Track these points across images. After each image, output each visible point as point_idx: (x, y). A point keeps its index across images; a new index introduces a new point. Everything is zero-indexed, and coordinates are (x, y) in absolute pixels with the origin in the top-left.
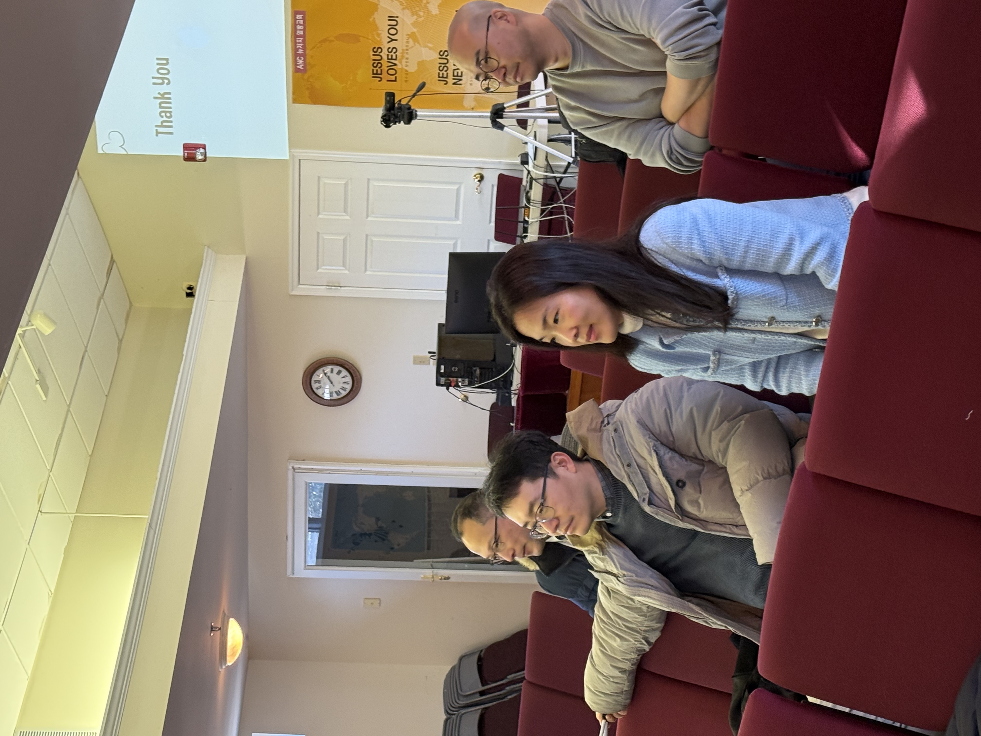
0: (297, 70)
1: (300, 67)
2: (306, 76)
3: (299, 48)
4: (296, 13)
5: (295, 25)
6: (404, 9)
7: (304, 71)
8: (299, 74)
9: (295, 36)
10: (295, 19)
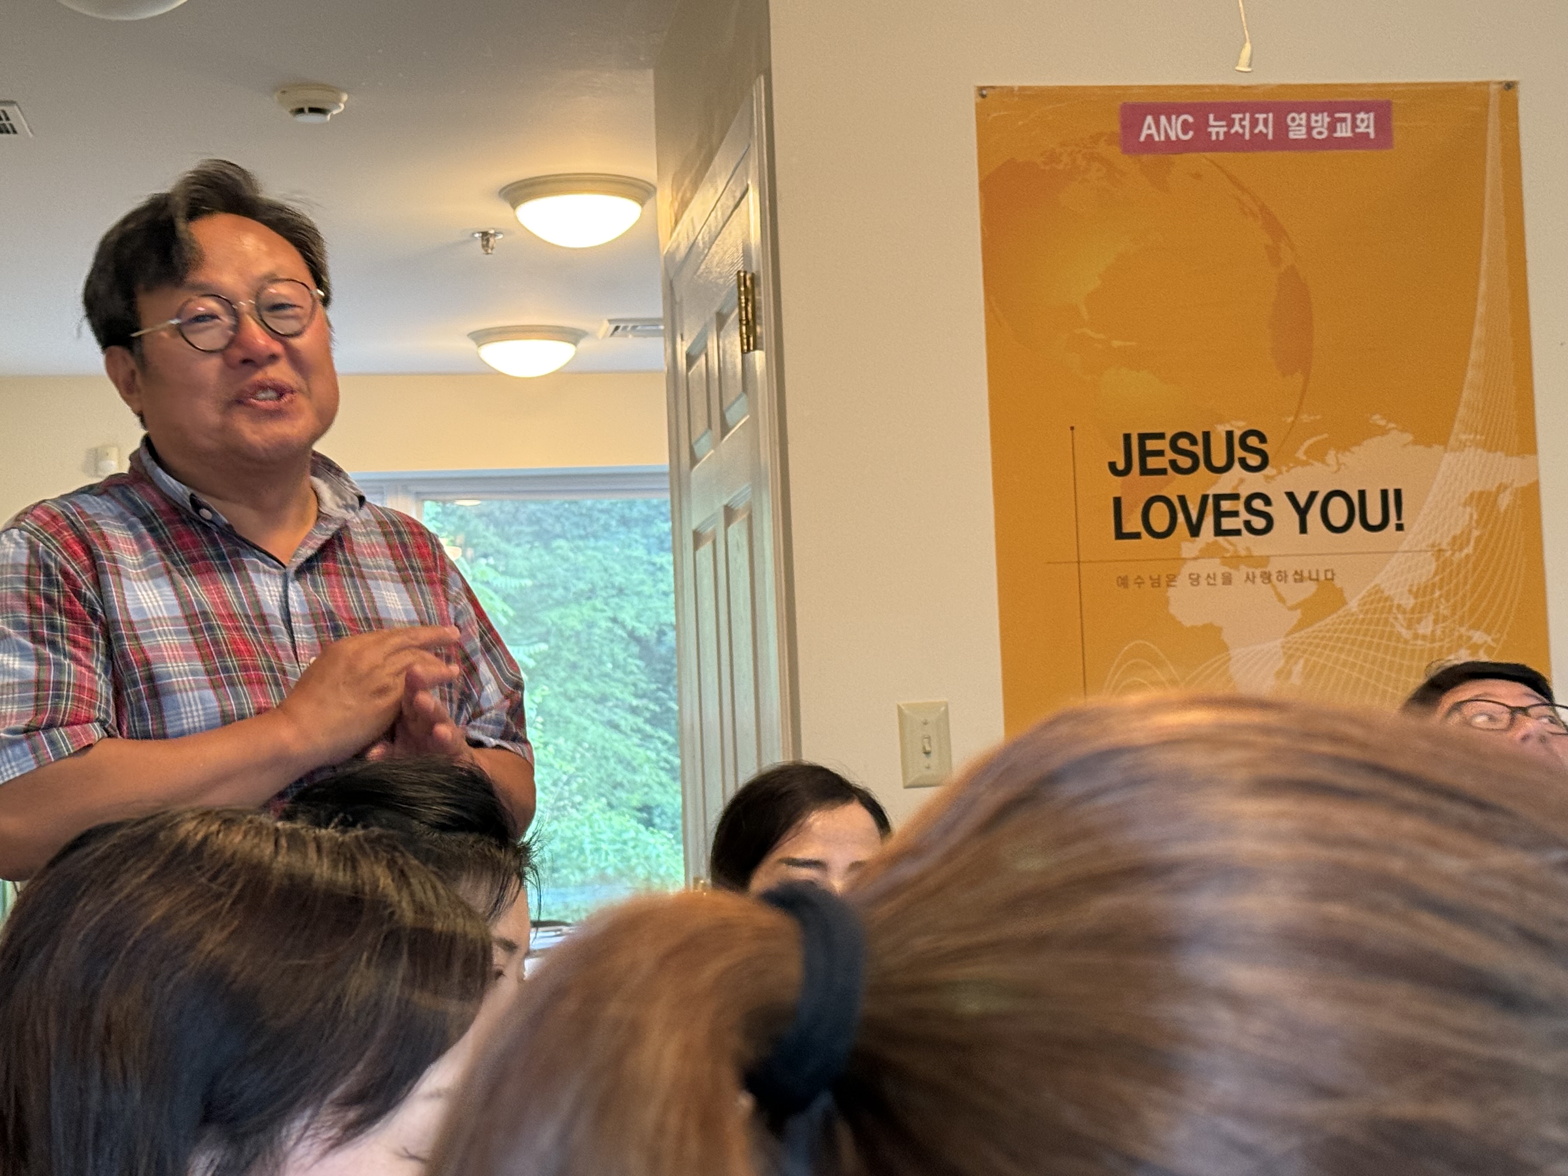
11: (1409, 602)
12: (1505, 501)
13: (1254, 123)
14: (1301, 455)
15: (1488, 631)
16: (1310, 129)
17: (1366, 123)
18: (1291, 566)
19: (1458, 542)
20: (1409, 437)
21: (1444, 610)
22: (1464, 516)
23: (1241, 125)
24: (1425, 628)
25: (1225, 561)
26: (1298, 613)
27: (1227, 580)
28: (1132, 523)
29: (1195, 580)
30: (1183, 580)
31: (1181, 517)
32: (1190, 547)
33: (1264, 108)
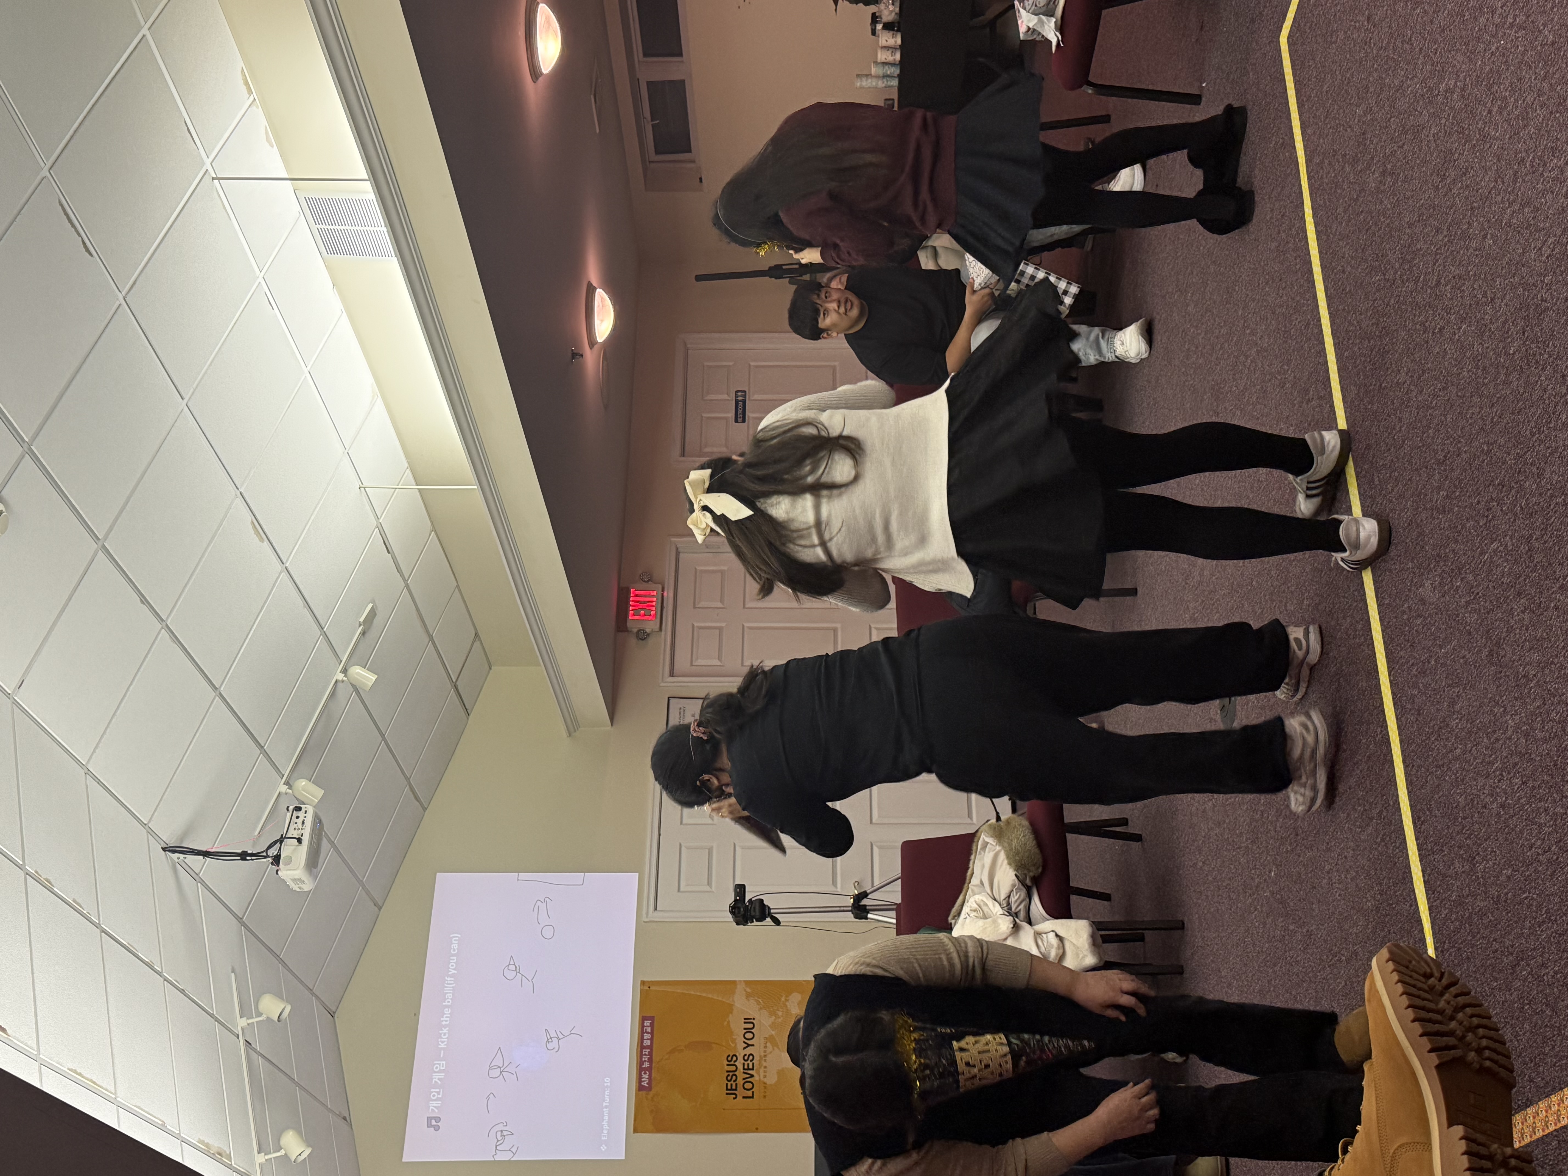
0: (640, 1088)
1: (645, 1084)
2: (651, 1093)
3: (645, 1061)
4: (643, 1019)
5: (642, 1032)
6: (761, 1009)
7: (649, 1088)
8: (644, 1093)
9: (641, 1047)
10: (642, 1026)
11: (774, 1017)
12: (748, 990)
13: (645, 1055)
14: (733, 1045)
15: (782, 996)
16: (648, 1039)
17: (647, 1023)
18: (762, 1049)
19: (758, 1003)
20: (731, 1015)
21: (775, 1008)
22: (752, 1001)
23: (645, 1058)
24: (780, 1013)
25: (760, 1068)
26: (775, 1048)
27: (765, 1067)
28: (749, 1093)
29: (765, 1077)
30: (765, 1080)
31: (748, 1080)
32: (756, 1078)
33: (641, 1052)
